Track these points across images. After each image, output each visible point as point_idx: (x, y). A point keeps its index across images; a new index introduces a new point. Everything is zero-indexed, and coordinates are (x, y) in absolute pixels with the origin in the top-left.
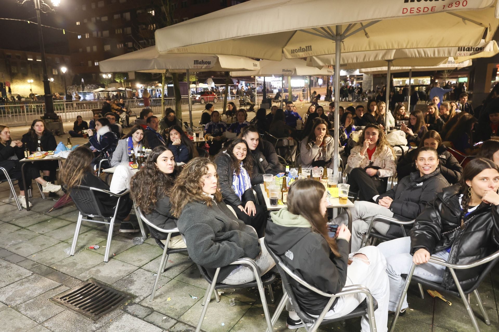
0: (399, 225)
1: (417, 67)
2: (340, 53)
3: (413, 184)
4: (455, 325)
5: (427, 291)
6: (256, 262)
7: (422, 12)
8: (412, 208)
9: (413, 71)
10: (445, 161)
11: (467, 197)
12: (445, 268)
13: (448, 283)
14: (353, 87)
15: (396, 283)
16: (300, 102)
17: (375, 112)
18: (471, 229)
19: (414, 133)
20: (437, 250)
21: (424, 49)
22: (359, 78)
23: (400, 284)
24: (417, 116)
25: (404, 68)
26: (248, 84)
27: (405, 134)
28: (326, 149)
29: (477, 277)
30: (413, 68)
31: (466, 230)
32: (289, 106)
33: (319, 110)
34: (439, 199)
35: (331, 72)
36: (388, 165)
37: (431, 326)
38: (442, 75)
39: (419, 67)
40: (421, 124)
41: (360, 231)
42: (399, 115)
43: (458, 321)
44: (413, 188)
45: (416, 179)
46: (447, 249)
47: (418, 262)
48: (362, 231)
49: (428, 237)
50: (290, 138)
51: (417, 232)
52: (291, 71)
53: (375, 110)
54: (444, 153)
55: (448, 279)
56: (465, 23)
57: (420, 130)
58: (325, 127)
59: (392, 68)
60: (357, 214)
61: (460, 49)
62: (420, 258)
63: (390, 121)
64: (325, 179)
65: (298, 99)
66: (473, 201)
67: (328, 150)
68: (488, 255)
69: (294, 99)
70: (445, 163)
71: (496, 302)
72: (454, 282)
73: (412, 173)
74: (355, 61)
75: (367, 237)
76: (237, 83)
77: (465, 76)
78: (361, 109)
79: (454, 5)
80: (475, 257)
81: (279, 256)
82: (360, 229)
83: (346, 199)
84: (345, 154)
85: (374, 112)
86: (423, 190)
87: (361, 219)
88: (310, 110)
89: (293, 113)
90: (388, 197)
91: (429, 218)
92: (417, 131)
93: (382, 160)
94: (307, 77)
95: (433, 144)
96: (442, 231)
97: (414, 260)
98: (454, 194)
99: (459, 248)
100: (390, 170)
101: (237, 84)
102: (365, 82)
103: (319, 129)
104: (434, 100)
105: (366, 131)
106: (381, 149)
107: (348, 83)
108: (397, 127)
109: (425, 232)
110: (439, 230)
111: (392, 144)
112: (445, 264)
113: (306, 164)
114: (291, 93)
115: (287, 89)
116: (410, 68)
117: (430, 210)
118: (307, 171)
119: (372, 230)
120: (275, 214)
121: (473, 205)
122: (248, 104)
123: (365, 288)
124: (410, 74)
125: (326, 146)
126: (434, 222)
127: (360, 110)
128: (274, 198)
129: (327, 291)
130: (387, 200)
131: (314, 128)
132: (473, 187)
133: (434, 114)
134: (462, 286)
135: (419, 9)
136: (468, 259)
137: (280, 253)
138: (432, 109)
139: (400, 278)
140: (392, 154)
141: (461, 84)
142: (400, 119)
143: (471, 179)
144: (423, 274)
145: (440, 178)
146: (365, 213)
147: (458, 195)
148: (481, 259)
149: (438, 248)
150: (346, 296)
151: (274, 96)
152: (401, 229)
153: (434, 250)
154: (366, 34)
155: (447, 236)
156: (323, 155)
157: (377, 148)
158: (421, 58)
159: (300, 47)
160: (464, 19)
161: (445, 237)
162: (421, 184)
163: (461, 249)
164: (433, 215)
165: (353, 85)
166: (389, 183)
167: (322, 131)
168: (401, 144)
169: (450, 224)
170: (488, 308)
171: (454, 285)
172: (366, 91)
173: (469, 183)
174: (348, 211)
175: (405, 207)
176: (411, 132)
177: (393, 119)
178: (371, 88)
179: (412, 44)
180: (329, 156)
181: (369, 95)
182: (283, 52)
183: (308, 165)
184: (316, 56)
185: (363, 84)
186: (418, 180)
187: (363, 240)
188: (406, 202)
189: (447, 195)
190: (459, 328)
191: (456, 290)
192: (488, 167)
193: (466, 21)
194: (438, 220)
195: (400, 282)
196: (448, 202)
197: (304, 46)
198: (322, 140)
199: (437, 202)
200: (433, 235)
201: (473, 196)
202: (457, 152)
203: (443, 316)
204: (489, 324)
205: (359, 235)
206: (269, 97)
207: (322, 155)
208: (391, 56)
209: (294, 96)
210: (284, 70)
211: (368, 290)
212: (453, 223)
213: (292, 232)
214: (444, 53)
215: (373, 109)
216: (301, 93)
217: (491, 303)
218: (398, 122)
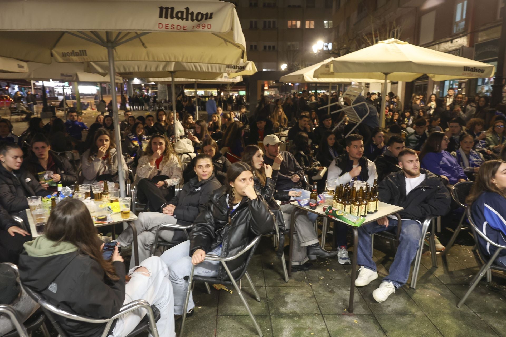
0: (182, 230)
1: (200, 80)
2: (114, 61)
3: (192, 189)
4: (234, 310)
5: (213, 285)
6: (14, 307)
7: (175, 29)
8: (193, 212)
9: (197, 83)
10: (222, 166)
11: (232, 196)
12: (219, 262)
13: (222, 275)
14: (148, 96)
15: (180, 287)
16: (92, 111)
17: (165, 121)
18: (236, 224)
19: (199, 140)
20: (212, 247)
21: (200, 64)
22: (154, 87)
23: (184, 287)
24: (200, 125)
25: (189, 80)
26: (23, 89)
27: (191, 142)
28: (112, 161)
29: (244, 264)
30: (197, 80)
31: (232, 225)
32: (72, 116)
33: (107, 120)
34: (211, 201)
35: (119, 80)
36: (175, 172)
37: (216, 317)
38: (226, 88)
39: (202, 80)
40: (205, 132)
41: (147, 243)
42: (188, 125)
43: (237, 306)
44: (193, 193)
45: (195, 184)
46: (220, 245)
47: (196, 262)
48: (149, 242)
49: (204, 237)
50: (74, 151)
51: (194, 234)
52: (71, 76)
53: (164, 119)
54: (220, 158)
55: (222, 272)
56: (227, 45)
57: (204, 138)
58: (108, 138)
59: (177, 79)
60: (142, 226)
61: (228, 66)
62: (197, 259)
63: (180, 130)
64: (106, 194)
65: (90, 107)
66: (236, 199)
67: (114, 162)
68: (249, 242)
69: (84, 107)
70: (222, 167)
71: (265, 280)
72: (227, 273)
73: (191, 179)
74: (136, 70)
75: (154, 247)
76: (7, 86)
77: (243, 89)
78: (151, 118)
79: (201, 27)
80: (240, 247)
81: (39, 293)
82: (147, 240)
83: (128, 213)
84: (134, 165)
85: (163, 121)
86: (201, 193)
87: (147, 230)
88: (99, 120)
89: (77, 123)
90: (171, 205)
91: (205, 219)
92: (203, 139)
93: (169, 169)
94: (98, 83)
95: (211, 151)
96: (216, 230)
97: (193, 262)
98: (222, 195)
99: (228, 242)
100: (176, 178)
101: (7, 88)
102: (160, 92)
103: (102, 141)
104: (218, 110)
105: (153, 141)
106: (168, 157)
107: (143, 92)
108: (186, 136)
109: (201, 233)
110: (213, 229)
111: (180, 152)
112: (218, 259)
113: (90, 179)
114: (79, 100)
115: (75, 95)
116: (194, 80)
117: (205, 212)
118: (86, 187)
119: (159, 240)
120: (31, 244)
121: (236, 203)
122: (23, 112)
123: (144, 302)
124: (196, 86)
125: (111, 158)
126: (208, 223)
127: (149, 120)
128: (41, 224)
129: (100, 317)
130: (171, 208)
131: (96, 140)
132: (236, 187)
133: (218, 122)
134: (232, 274)
135: (173, 26)
136: (235, 250)
137: (40, 289)
138: (215, 117)
139: (183, 281)
140: (178, 163)
141: (241, 97)
142: (189, 127)
143: (233, 180)
144: (202, 272)
145: (214, 182)
146: (150, 224)
147: (226, 195)
148: (245, 247)
149: (213, 246)
150: (125, 315)
151: (58, 104)
152: (185, 234)
153: (210, 247)
154: (143, 44)
155: (219, 233)
156: (109, 168)
157: (164, 157)
158: (197, 72)
159: (73, 51)
160: (226, 41)
161: (218, 235)
162: (199, 189)
163: (230, 243)
164: (207, 216)
165: (149, 94)
166: (177, 190)
167: (105, 143)
168: (189, 152)
169: (221, 222)
170: (258, 288)
171: (227, 276)
172: (162, 100)
173: (232, 185)
174: (132, 225)
175: (186, 213)
176: (197, 140)
177: (182, 128)
178: (166, 97)
179: (187, 58)
180: (115, 169)
181: (165, 104)
182: (52, 55)
183: (92, 180)
184: (94, 62)
185: (158, 94)
186: (196, 186)
187: (151, 251)
188: (187, 207)
189: (217, 196)
190: (238, 311)
191: (229, 280)
192: (245, 170)
193: (228, 43)
194: (211, 220)
195: (184, 285)
196: (217, 202)
197: (77, 50)
198: (104, 152)
199: (209, 204)
200: (209, 235)
201: (236, 196)
202: (234, 156)
203: (226, 305)
204: (259, 300)
205: (146, 247)
206: (52, 104)
207: (107, 168)
208: (172, 68)
209: (84, 104)
210: (62, 75)
211: (148, 303)
212: (223, 220)
213: (53, 261)
214: (216, 69)
215: (162, 118)
216: (93, 101)
217: (260, 282)
218: (187, 131)
